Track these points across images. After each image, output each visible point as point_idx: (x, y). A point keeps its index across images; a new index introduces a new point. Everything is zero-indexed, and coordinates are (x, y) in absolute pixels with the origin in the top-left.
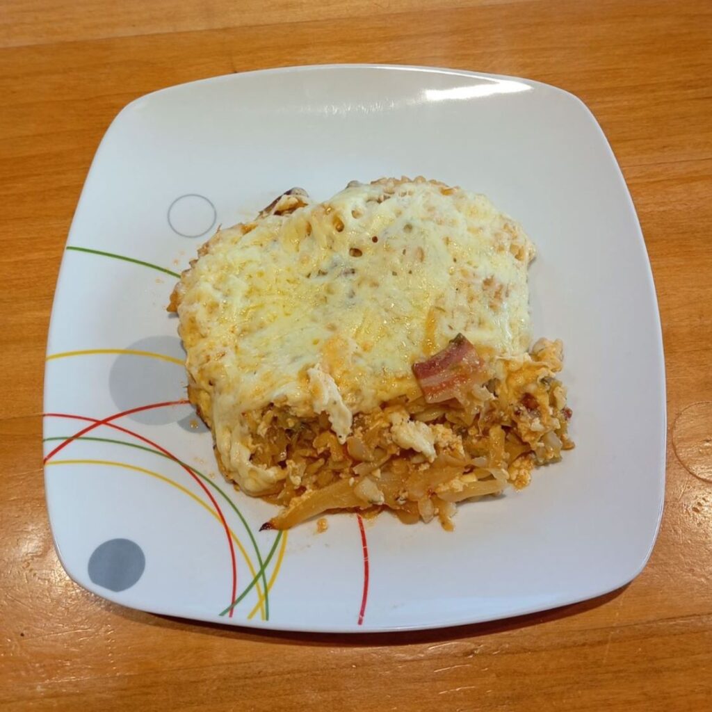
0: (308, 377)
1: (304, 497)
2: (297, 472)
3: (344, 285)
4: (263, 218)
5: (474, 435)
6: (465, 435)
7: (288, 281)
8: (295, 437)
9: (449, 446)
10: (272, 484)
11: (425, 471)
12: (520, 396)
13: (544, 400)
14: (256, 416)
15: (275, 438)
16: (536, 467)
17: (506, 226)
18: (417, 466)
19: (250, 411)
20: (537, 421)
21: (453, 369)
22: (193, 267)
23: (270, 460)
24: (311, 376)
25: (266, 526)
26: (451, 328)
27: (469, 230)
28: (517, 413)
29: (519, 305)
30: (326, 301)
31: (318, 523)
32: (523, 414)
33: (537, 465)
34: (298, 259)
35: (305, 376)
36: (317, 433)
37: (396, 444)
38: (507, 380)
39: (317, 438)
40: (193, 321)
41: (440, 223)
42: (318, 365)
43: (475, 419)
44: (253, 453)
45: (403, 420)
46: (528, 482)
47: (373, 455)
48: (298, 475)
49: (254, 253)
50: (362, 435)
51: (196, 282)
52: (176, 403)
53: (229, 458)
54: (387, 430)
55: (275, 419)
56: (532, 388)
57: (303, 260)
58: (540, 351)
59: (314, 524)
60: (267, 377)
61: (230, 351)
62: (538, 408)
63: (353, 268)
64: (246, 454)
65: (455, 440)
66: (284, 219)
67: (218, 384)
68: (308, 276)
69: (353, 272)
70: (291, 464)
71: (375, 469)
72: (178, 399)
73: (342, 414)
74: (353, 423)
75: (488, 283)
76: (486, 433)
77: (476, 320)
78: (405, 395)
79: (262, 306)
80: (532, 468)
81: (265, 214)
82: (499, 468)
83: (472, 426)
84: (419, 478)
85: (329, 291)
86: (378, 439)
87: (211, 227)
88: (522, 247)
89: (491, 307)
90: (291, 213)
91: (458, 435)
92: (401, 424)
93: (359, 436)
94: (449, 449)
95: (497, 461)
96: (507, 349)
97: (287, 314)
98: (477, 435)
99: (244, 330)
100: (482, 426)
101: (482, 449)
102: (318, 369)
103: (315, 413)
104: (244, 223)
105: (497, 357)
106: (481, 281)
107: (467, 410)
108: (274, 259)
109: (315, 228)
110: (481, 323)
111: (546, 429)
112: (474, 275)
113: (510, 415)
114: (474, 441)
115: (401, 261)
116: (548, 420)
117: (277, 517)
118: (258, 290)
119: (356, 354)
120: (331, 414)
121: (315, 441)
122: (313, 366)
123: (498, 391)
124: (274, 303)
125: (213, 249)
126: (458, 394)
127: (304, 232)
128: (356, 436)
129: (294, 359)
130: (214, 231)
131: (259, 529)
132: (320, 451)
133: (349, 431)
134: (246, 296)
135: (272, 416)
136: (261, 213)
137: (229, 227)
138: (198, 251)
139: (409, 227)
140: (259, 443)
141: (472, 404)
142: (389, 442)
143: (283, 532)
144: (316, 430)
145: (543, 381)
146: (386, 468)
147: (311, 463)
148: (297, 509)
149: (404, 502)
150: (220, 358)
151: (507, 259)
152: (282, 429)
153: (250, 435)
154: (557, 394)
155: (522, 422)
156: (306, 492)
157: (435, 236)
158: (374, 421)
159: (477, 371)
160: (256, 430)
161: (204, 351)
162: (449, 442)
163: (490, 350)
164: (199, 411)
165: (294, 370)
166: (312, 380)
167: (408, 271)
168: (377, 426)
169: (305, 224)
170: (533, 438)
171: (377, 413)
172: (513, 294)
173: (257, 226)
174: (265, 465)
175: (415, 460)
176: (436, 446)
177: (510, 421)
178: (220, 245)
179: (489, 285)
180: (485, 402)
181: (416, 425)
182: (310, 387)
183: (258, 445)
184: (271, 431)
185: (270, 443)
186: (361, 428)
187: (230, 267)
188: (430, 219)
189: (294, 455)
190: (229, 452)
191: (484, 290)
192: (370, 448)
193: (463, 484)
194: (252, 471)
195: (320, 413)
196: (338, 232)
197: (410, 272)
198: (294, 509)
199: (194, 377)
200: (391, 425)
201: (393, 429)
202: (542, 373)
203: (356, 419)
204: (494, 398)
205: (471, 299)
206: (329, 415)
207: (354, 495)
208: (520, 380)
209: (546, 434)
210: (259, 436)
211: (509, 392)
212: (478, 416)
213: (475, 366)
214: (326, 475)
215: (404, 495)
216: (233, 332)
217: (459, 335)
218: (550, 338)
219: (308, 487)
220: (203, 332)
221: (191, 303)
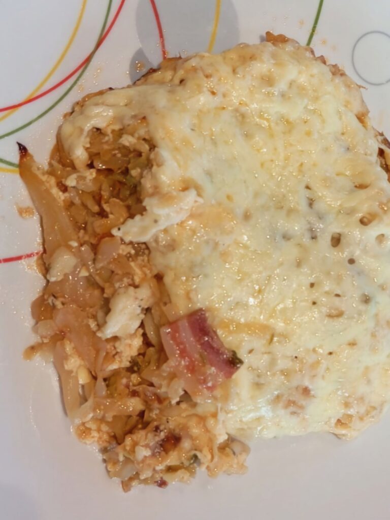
0: (185, 189)
1: (55, 191)
2: (81, 182)
3: (297, 227)
4: (376, 136)
5: (131, 381)
6: (130, 370)
7: (302, 165)
8: (121, 178)
9: (117, 353)
10: (69, 153)
11: (88, 326)
12: (177, 431)
13: (172, 459)
14: (142, 132)
15: (119, 155)
16: (101, 449)
17: (374, 408)
18: (94, 317)
19: (148, 124)
20: (147, 453)
21: (201, 356)
22: (316, 59)
23: (94, 150)
24: (186, 192)
25: (23, 149)
26: (251, 351)
27: (367, 368)
28: (157, 429)
29: (282, 427)
30: (278, 208)
31: (28, 208)
32: (156, 435)
33: (104, 450)
34: (328, 174)
35: (187, 186)
36: (127, 203)
37: (115, 293)
38: (196, 415)
39: (121, 203)
40: (252, 58)
41: (373, 335)
42: (201, 200)
43: (148, 381)
44: (102, 131)
45: (142, 300)
46: (84, 441)
47: (102, 268)
48: (78, 182)
49: (333, 125)
50: (125, 253)
51: (298, 62)
52: (163, 46)
53: (97, 104)
54: (131, 282)
55: (140, 154)
56: (186, 444)
57: (327, 181)
58: (232, 450)
59: (27, 202)
60: (187, 142)
61: (217, 100)
62: (163, 453)
63: (319, 238)
64: (101, 124)
65: (124, 359)
66: (375, 157)
67: (180, 89)
68: (308, 187)
69: (314, 238)
70: (91, 174)
71: (88, 270)
72: (168, 48)
73: (144, 230)
74: (138, 244)
75: (306, 391)
76: (134, 394)
77: (262, 381)
78: (170, 302)
79: (272, 136)
80: (100, 444)
81: (380, 138)
82: (94, 410)
83: (141, 378)
84: (80, 320)
85: (290, 212)
86: (120, 272)
87: (363, 80)
88: (350, 427)
89: (278, 397)
90: (382, 166)
91: (130, 362)
92: (136, 298)
93: (123, 251)
94: (114, 352)
95: (102, 407)
96: (230, 415)
97: (262, 165)
98: (131, 384)
99: (243, 116)
100: (141, 389)
101: (116, 389)
102: (196, 202)
103: (144, 198)
104: (370, 115)
105: (219, 405)
106: (307, 383)
107: (157, 372)
108: (327, 149)
109: (362, 193)
110: (258, 385)
111: (138, 463)
112: (314, 376)
113: (155, 420)
114: (124, 381)
115: (327, 293)
116: (149, 465)
117: (34, 161)
118: (290, 131)
119: (216, 244)
120: (144, 217)
121: (118, 201)
122: (199, 195)
123: (183, 406)
124: (275, 149)
125: (337, 80)
126: (173, 363)
127: (359, 181)
128: (123, 247)
129: (209, 174)
130: (360, 82)
131: (21, 142)
132: (106, 207)
133: (128, 239)
134: (283, 117)
135: (142, 151)
136: (382, 135)
137: (364, 99)
138: (336, 65)
139: (366, 300)
140: (113, 137)
141: (164, 378)
142: (117, 285)
143: (17, 169)
144: (130, 202)
145: (196, 457)
146: (91, 282)
147: (94, 197)
148: (42, 183)
149: (51, 304)
150: (209, 91)
151: (335, 410)
152: (129, 162)
153: (121, 127)
154: (180, 473)
155: (146, 435)
156: (61, 193)
157: (358, 330)
158: (141, 267)
159: (201, 384)
160: (126, 133)
161: (217, 71)
162: (121, 352)
163: (226, 398)
164: (153, 71)
165: (195, 172)
166: (182, 194)
167: (315, 301)
168: (134, 270)
169: (367, 181)
170: (128, 448)
171: (151, 270)
172: (294, 420)
173: (367, 129)
174: (88, 145)
175: (100, 314)
176: (115, 338)
177: (150, 419)
178: (343, 89)
179: (303, 393)
180: (166, 393)
181: (138, 315)
182: (175, 193)
183: (111, 136)
184: (126, 151)
185: (114, 149)
186: (133, 252)
187: (316, 99)
188: (377, 324)
189: (102, 177)
190: (103, 104)
191: (297, 388)
192: (109, 263)
193: (75, 370)
194: (82, 130)
195: (144, 204)
196: (359, 219)
197: (314, 303)
198: (41, 180)
199: (188, 62)
200: (136, 287)
201: (132, 289)
202: (205, 456)
203: (143, 246)
204: (174, 402)
205: (286, 373)
206: (142, 215)
207: (59, 246)
208: (195, 431)
209: (133, 462)
210: (120, 137)
211: (183, 417)
212: (152, 385)
213: (205, 381)
214: (82, 215)
215: (58, 304)
216: (240, 104)
217: (241, 362)
218: (249, 460)
219: (67, 194)
220: (240, 71)
221: (274, 56)
